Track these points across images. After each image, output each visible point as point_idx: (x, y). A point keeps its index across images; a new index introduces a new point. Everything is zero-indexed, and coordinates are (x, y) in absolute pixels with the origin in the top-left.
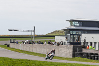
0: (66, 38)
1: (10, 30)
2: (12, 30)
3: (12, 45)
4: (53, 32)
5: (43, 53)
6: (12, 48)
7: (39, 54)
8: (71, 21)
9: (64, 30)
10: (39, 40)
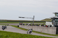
0: (53, 23)
1: (20, 17)
2: (21, 17)
3: (20, 26)
4: (45, 20)
5: (39, 31)
6: (20, 28)
7: (36, 32)
8: (56, 13)
9: (52, 18)
10: (36, 24)
